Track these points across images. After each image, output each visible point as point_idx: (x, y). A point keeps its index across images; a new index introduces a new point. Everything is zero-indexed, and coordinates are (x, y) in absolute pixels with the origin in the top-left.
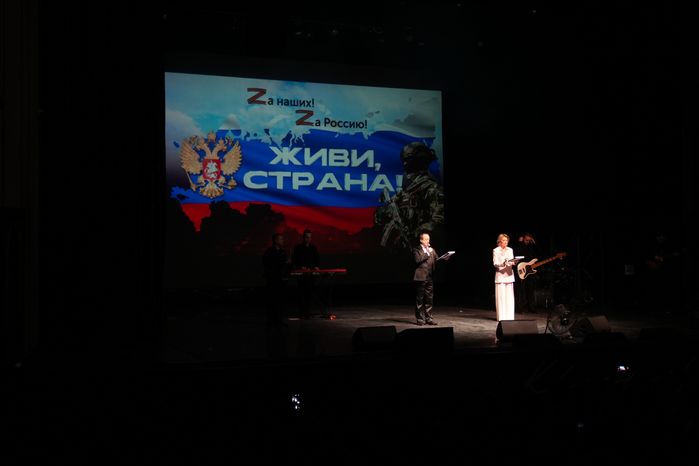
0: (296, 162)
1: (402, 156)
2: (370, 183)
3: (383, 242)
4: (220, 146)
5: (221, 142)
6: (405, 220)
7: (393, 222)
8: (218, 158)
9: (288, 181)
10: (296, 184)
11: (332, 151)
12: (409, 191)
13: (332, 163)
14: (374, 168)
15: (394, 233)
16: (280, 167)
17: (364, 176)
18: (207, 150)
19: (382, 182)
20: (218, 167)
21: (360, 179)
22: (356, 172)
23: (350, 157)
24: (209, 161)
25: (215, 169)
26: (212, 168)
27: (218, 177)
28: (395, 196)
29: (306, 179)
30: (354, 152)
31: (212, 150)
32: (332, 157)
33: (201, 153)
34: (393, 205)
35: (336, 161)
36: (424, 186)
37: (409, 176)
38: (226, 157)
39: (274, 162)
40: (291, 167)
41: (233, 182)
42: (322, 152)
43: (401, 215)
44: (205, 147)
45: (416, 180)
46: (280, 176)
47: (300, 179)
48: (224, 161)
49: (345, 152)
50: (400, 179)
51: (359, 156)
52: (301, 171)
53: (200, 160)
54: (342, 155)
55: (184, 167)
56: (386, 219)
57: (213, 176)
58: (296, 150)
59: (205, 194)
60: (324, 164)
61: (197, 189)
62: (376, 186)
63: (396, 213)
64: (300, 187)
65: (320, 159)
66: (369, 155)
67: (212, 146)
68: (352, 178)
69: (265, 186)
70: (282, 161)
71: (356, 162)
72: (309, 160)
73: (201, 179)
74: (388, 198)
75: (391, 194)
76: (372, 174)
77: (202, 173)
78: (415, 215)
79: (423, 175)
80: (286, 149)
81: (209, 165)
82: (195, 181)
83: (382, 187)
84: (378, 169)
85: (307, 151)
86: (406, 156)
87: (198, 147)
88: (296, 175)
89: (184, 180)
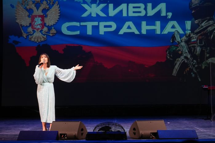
0: (102, 15)
1: (190, 6)
2: (163, 28)
3: (175, 73)
4: (44, 5)
5: (45, 2)
6: (194, 56)
7: (182, 57)
8: (42, 14)
9: (96, 28)
10: (102, 30)
11: (131, 5)
12: (197, 33)
13: (131, 14)
14: (167, 16)
15: (184, 65)
16: (90, 18)
17: (158, 23)
18: (35, 9)
19: (173, 27)
20: (42, 20)
21: (154, 25)
22: (151, 20)
23: (146, 9)
24: (36, 16)
25: (40, 22)
26: (38, 21)
27: (43, 28)
28: (184, 38)
29: (110, 26)
30: (150, 5)
31: (38, 9)
32: (131, 9)
33: (30, 11)
34: (183, 44)
35: (134, 12)
36: (210, 29)
37: (196, 22)
38: (48, 13)
39: (85, 15)
40: (98, 19)
41: (53, 31)
42: (123, 6)
43: (190, 52)
44: (33, 7)
45: (203, 24)
46: (89, 25)
47: (105, 26)
48: (46, 16)
49: (142, 6)
50: (188, 24)
51: (153, 7)
52: (106, 21)
53: (29, 16)
54: (139, 7)
55: (18, 21)
56: (177, 55)
57: (39, 27)
58: (102, 6)
59: (33, 40)
60: (125, 14)
61: (27, 36)
62: (168, 29)
63: (185, 50)
64: (105, 32)
65: (121, 11)
66: (162, 7)
67: (38, 6)
68: (147, 25)
69: (78, 33)
70: (91, 14)
71: (151, 12)
72: (112, 12)
73: (30, 29)
74: (178, 39)
75: (181, 36)
76: (165, 21)
77: (30, 24)
78: (202, 52)
79: (209, 20)
80: (94, 6)
81: (36, 19)
82: (26, 31)
83: (173, 30)
84: (169, 17)
85: (111, 6)
86: (193, 6)
87: (28, 7)
88: (102, 24)
89: (17, 30)
